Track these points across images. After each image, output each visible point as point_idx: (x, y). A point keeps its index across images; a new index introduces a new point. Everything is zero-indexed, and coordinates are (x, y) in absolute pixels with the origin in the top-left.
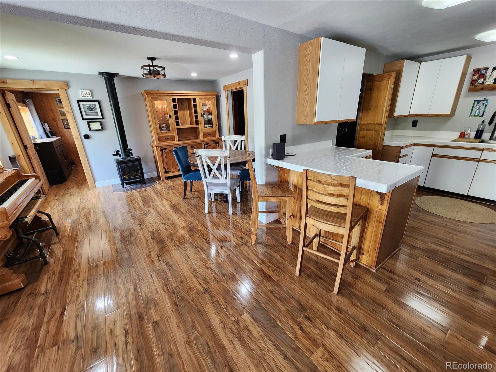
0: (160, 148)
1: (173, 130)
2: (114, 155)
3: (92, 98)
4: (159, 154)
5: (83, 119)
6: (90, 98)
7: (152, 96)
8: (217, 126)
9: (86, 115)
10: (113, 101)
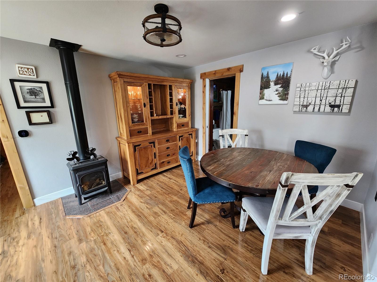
0: (133, 145)
1: (146, 122)
2: (68, 159)
3: (37, 77)
4: (131, 152)
5: (19, 107)
6: (34, 78)
7: (126, 80)
8: (190, 116)
9: (25, 102)
10: (69, 84)
